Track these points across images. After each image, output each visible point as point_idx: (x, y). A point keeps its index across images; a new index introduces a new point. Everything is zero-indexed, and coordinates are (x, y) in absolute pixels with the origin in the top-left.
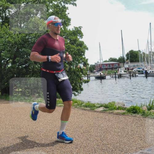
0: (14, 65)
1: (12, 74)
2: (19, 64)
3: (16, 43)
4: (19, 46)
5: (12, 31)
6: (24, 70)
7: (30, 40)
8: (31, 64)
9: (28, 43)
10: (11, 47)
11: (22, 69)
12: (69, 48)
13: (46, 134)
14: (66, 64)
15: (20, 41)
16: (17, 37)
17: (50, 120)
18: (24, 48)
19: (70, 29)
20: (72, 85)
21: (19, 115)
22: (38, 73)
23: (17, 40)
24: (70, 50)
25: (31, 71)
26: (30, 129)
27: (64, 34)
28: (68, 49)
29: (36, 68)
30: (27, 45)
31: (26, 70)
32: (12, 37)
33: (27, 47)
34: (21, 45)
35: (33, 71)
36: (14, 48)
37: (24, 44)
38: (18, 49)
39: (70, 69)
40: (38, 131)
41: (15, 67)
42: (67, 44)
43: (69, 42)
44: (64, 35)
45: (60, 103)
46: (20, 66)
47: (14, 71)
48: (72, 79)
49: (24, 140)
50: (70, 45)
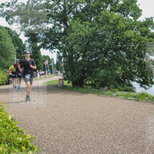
0: (85, 58)
1: (83, 67)
2: (89, 57)
3: (86, 37)
4: (90, 39)
5: (83, 25)
6: (95, 63)
7: (100, 33)
8: (101, 57)
9: (98, 36)
10: (82, 41)
11: (92, 62)
12: (140, 40)
13: (117, 127)
14: (136, 56)
15: (90, 35)
16: (88, 31)
17: (120, 113)
18: (94, 41)
19: (140, 21)
20: (143, 78)
21: (90, 107)
22: (108, 66)
23: (87, 33)
24: (141, 43)
25: (101, 64)
26: (101, 121)
27: (135, 25)
28: (138, 41)
29: (106, 61)
30: (97, 39)
31: (96, 64)
32: (83, 31)
33: (97, 40)
34: (92, 39)
35: (103, 64)
36: (85, 42)
37: (95, 38)
38: (88, 42)
39: (141, 62)
40: (109, 123)
41: (86, 60)
42: (137, 36)
43: (139, 34)
44: (134, 27)
45: (130, 97)
46: (90, 59)
47: (85, 64)
48: (143, 73)
49: (95, 131)
50: (141, 37)
